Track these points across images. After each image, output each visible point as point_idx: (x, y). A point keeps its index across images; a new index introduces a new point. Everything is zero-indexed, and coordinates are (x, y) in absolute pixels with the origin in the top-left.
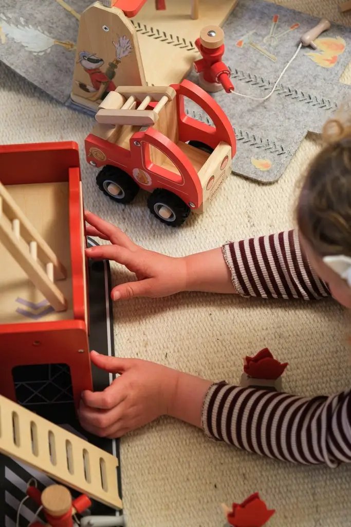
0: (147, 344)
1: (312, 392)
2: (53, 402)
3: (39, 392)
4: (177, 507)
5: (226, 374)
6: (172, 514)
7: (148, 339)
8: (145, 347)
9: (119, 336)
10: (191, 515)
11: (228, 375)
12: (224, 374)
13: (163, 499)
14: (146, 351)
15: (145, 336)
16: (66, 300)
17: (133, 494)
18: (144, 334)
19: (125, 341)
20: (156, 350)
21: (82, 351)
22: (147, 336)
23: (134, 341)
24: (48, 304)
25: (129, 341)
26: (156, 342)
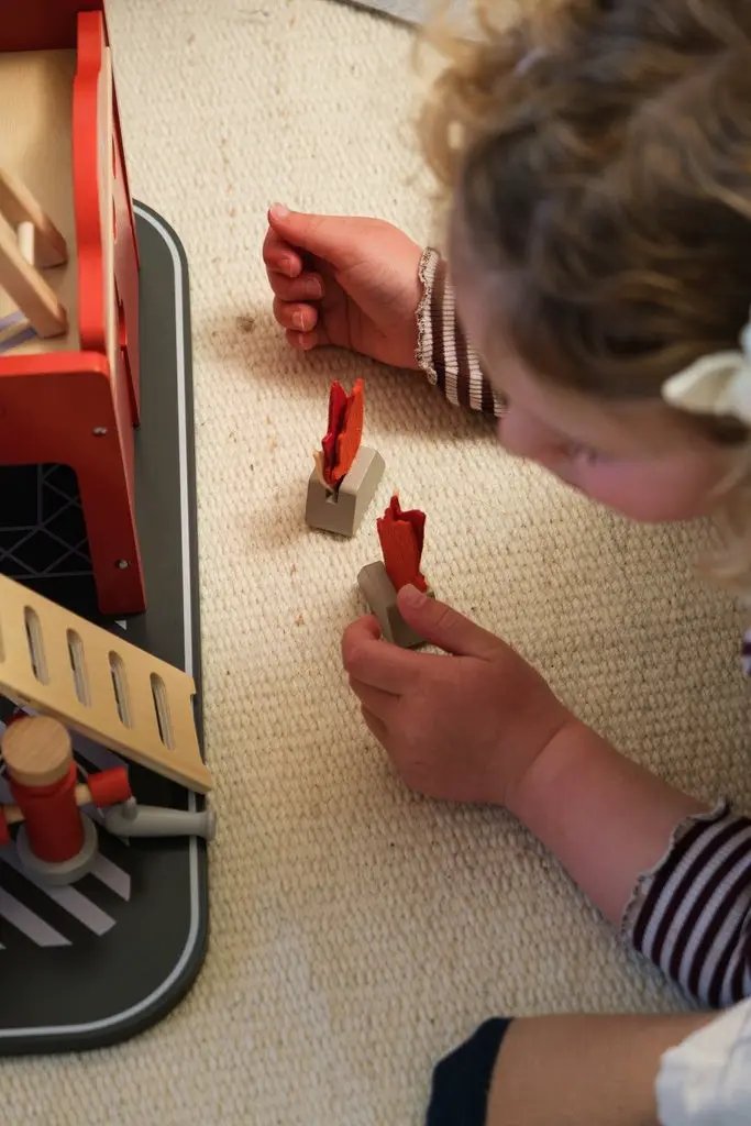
0: (275, 445)
1: (667, 549)
2: (45, 574)
3: (13, 554)
4: (340, 811)
5: (462, 511)
6: (328, 826)
7: (277, 433)
8: (272, 451)
9: (209, 427)
10: (373, 830)
11: (468, 511)
12: (458, 512)
13: (307, 791)
14: (274, 461)
15: (270, 426)
16: (63, 311)
17: (235, 783)
18: (269, 422)
19: (222, 437)
20: (298, 459)
21: (104, 431)
22: (275, 427)
23: (244, 439)
24: (24, 321)
25: (232, 440)
26: (298, 441)
